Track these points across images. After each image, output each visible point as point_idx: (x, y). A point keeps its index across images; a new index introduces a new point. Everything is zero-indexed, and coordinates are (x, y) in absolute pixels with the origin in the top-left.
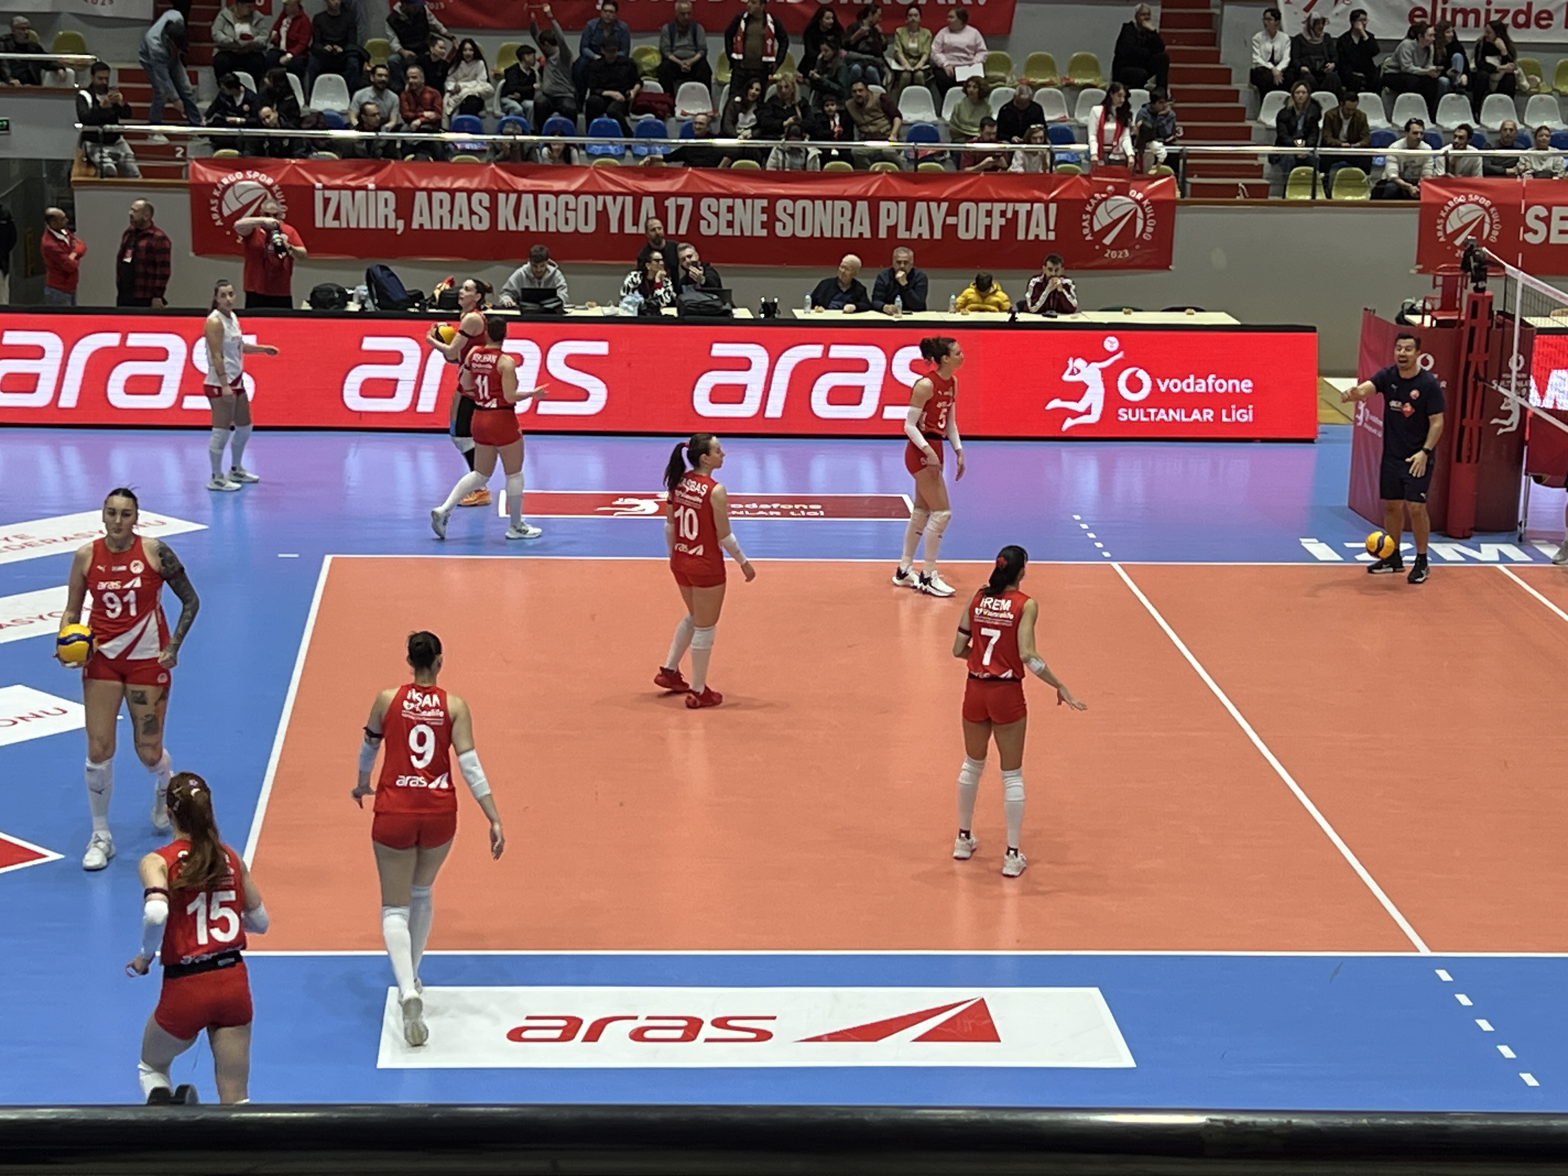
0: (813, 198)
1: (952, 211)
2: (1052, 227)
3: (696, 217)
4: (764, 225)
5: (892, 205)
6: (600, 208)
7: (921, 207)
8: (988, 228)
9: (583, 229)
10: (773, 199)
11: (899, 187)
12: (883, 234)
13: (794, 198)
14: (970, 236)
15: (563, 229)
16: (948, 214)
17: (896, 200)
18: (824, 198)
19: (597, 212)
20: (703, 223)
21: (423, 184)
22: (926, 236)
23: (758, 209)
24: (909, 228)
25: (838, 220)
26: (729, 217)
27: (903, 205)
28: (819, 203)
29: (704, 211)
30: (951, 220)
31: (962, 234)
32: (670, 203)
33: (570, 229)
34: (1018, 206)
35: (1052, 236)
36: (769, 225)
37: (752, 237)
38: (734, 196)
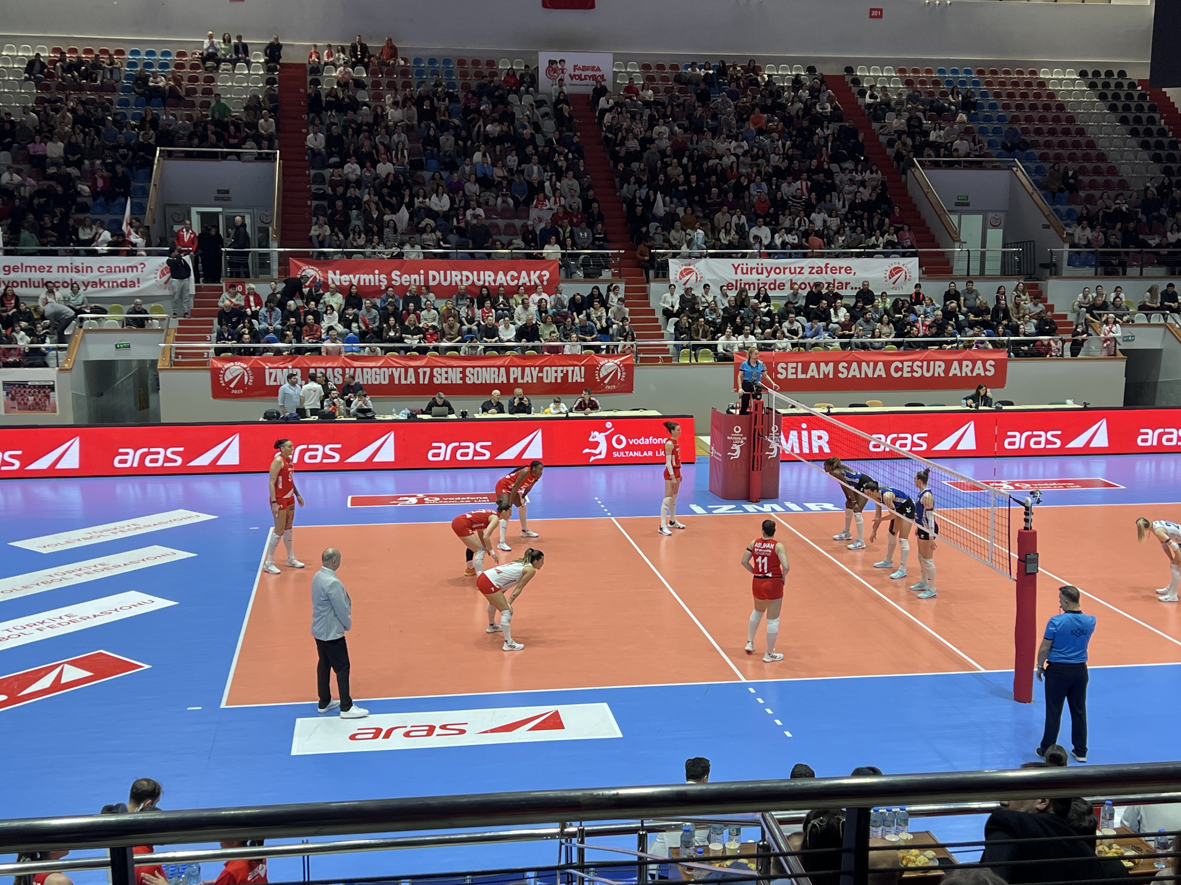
0: (481, 367)
1: (541, 371)
2: (583, 376)
3: (432, 376)
4: (461, 379)
6: (390, 373)
7: (527, 370)
8: (556, 378)
9: (383, 382)
10: (465, 368)
11: (518, 361)
12: (512, 381)
13: (474, 367)
14: (548, 381)
15: (375, 383)
16: (539, 372)
17: (517, 367)
18: (486, 367)
19: (389, 375)
20: (435, 379)
21: (314, 365)
22: (530, 381)
23: (458, 372)
24: (523, 378)
25: (493, 376)
26: (446, 376)
27: (520, 369)
28: (484, 369)
29: (435, 373)
30: (540, 375)
31: (545, 381)
32: (421, 371)
33: (377, 382)
34: (568, 368)
35: (583, 380)
36: (463, 379)
37: (456, 384)
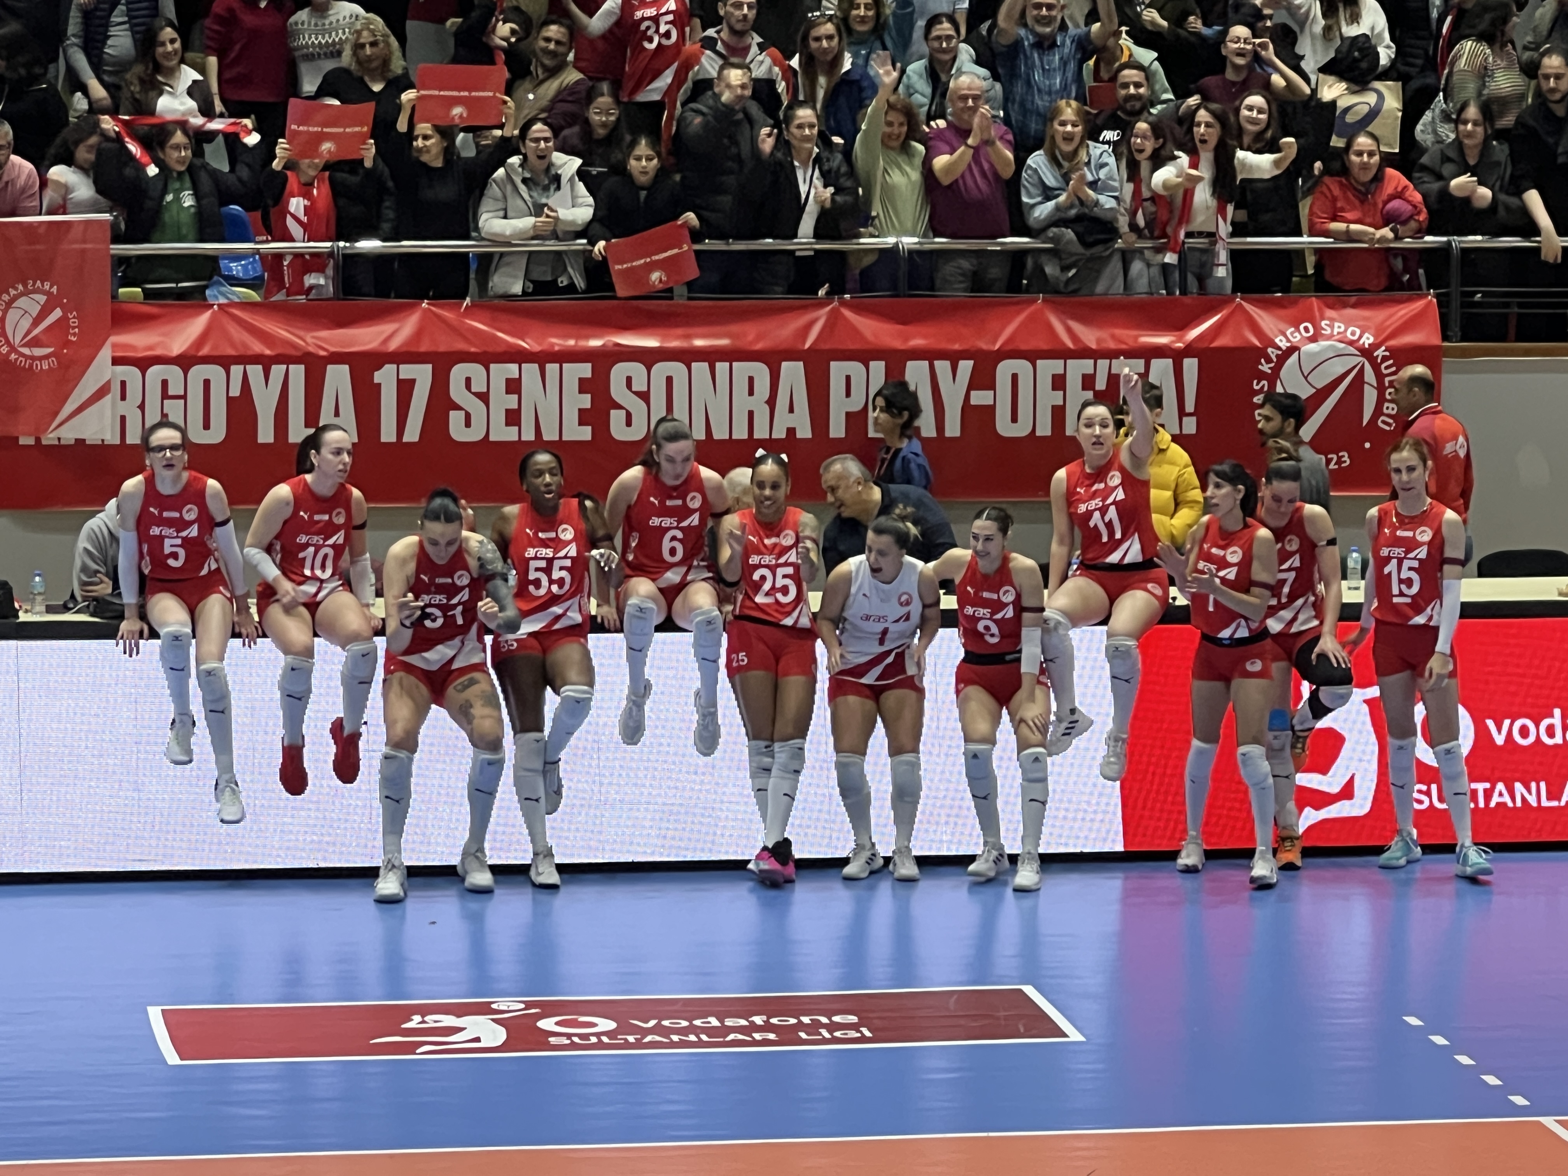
0: (687, 357)
1: (983, 379)
2: (1190, 407)
3: (440, 404)
4: (584, 417)
5: (855, 368)
6: (235, 392)
7: (917, 370)
8: (1058, 413)
10: (606, 361)
11: (869, 331)
12: (836, 428)
14: (1020, 430)
16: (973, 385)
17: (865, 357)
19: (230, 400)
20: (455, 418)
23: (571, 384)
25: (742, 403)
26: (512, 401)
27: (878, 367)
29: (457, 392)
30: (980, 398)
32: (386, 376)
35: (1190, 425)
36: (595, 417)
37: (560, 443)
38: (520, 357)
